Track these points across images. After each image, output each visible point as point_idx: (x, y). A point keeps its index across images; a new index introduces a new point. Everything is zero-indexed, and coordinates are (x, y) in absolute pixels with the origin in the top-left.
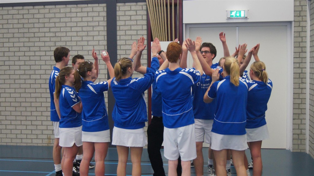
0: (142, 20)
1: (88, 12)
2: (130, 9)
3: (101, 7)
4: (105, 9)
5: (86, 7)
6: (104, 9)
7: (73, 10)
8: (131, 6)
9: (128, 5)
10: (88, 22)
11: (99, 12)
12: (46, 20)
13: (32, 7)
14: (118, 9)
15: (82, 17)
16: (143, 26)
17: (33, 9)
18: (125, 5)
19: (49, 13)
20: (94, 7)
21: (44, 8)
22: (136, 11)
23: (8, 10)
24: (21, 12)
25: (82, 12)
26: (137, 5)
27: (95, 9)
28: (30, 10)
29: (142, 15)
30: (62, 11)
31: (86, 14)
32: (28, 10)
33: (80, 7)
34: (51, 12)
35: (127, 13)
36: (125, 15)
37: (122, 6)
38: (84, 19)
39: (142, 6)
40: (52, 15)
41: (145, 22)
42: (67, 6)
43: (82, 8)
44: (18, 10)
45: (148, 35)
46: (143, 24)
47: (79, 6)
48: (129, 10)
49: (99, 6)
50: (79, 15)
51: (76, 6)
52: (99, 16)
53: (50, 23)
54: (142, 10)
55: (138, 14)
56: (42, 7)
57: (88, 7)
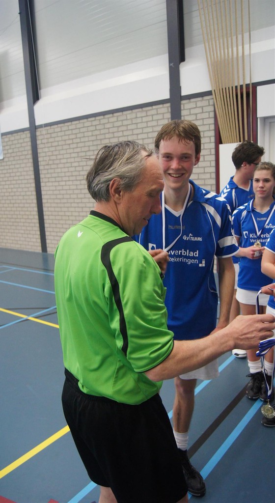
0: (209, 118)
1: (152, 115)
2: (195, 106)
3: (165, 107)
4: (170, 110)
5: (151, 110)
6: (168, 109)
7: (139, 115)
8: (196, 102)
9: (193, 102)
10: (153, 126)
11: (163, 114)
12: (115, 129)
13: (102, 117)
14: (182, 108)
15: (147, 122)
16: (211, 126)
17: (104, 118)
18: (190, 102)
19: (117, 121)
20: (159, 108)
21: (113, 117)
22: (202, 107)
23: (84, 123)
24: (94, 123)
25: (147, 116)
26: (203, 100)
27: (160, 111)
28: (101, 120)
29: (209, 112)
30: (129, 117)
31: (150, 118)
32: (100, 120)
33: (145, 111)
34: (119, 119)
35: (193, 111)
36: (190, 114)
37: (187, 103)
38: (150, 124)
39: (209, 100)
40: (119, 123)
41: (212, 121)
42: (133, 111)
43: (147, 111)
44: (91, 121)
45: (216, 136)
46: (210, 123)
47: (144, 109)
48: (195, 108)
49: (163, 107)
50: (145, 119)
51: (140, 110)
52: (163, 119)
53: (118, 132)
54: (209, 105)
55: (204, 111)
56: (111, 115)
57: (153, 109)
